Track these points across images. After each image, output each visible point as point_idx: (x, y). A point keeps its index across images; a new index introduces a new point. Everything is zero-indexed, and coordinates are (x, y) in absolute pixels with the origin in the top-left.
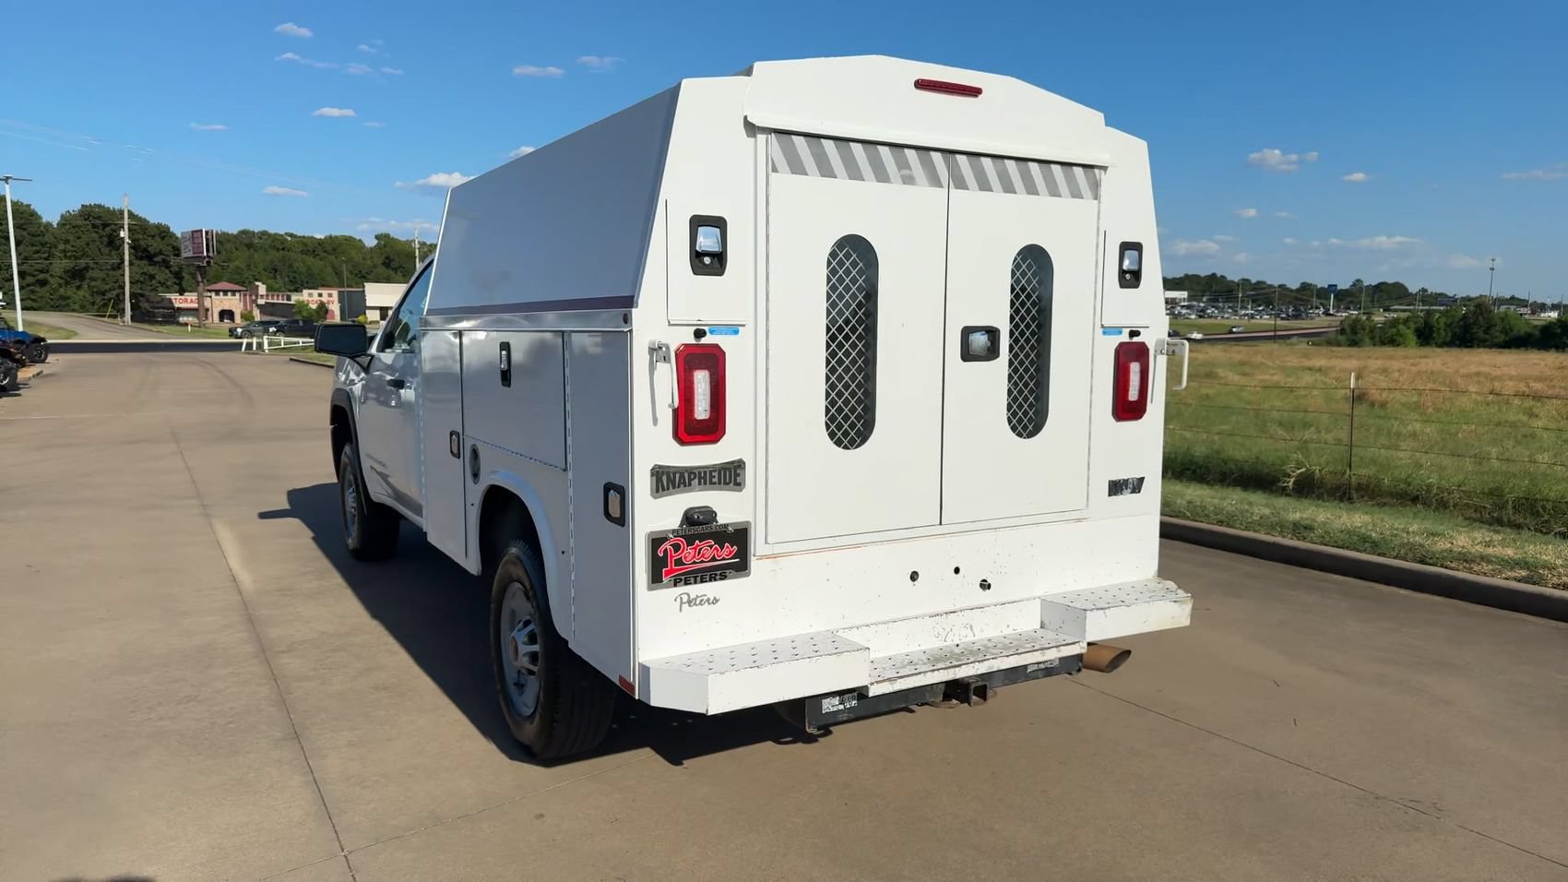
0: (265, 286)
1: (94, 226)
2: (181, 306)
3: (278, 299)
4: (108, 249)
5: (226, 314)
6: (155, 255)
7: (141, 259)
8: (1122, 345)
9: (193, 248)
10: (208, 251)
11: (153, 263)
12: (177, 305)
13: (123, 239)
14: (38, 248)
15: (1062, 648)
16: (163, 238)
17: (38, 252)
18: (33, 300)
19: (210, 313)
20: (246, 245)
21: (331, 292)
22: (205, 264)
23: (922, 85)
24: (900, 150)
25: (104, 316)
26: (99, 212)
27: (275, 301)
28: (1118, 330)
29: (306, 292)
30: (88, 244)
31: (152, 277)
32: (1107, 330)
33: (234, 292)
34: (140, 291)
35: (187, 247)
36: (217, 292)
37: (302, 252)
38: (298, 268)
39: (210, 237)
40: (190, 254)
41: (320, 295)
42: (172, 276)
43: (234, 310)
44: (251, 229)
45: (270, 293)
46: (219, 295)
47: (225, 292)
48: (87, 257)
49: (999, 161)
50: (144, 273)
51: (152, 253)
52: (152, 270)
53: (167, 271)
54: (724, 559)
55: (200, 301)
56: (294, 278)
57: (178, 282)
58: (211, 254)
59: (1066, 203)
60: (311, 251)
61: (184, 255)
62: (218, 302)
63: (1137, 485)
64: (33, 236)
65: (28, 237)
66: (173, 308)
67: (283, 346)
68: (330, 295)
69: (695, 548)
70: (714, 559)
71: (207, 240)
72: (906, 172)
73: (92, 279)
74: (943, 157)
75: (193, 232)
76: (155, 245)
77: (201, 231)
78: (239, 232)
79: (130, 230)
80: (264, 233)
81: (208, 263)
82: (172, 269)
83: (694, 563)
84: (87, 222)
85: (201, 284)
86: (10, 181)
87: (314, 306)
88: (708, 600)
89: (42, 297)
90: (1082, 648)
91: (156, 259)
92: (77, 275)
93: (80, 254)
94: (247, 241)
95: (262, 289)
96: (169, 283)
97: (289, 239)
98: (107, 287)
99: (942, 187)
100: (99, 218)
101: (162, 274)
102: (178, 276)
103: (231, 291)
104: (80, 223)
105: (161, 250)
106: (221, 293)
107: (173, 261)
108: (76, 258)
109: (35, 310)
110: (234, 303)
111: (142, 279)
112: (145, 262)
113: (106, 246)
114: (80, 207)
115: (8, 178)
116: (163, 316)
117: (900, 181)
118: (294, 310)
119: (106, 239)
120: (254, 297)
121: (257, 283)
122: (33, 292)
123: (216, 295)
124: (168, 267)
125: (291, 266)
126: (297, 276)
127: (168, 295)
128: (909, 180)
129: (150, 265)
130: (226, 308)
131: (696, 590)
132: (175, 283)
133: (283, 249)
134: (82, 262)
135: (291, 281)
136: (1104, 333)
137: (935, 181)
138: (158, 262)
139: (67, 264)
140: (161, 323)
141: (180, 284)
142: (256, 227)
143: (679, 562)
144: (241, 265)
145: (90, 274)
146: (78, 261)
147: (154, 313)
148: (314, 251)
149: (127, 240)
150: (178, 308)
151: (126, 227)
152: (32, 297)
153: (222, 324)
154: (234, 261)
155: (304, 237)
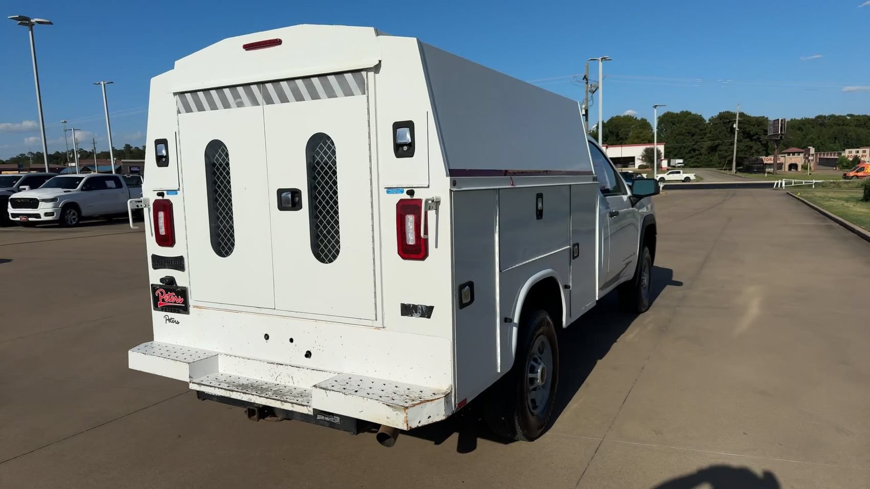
0: (814, 149)
1: (724, 123)
2: (767, 162)
3: (827, 156)
4: (730, 134)
5: (793, 166)
6: (754, 135)
7: (747, 138)
8: (401, 201)
9: (774, 130)
10: (781, 131)
11: (752, 140)
12: (765, 162)
13: (735, 128)
14: (702, 136)
15: (294, 405)
16: (759, 126)
17: (702, 138)
18: (698, 163)
19: (783, 166)
20: (820, 124)
21: (864, 149)
22: (779, 139)
23: (248, 47)
24: (234, 88)
25: (722, 169)
26: (727, 115)
27: (833, 157)
28: (398, 190)
29: (847, 151)
30: (720, 133)
31: (751, 148)
32: (390, 190)
33: (799, 153)
34: (744, 156)
35: (771, 129)
36: (789, 154)
37: (856, 126)
38: (851, 136)
39: (783, 122)
40: (772, 134)
41: (858, 152)
42: (761, 146)
43: (798, 163)
44: (824, 115)
45: (819, 153)
46: (790, 155)
47: (794, 154)
48: (719, 139)
49: (292, 82)
50: (747, 146)
51: (752, 134)
52: (751, 144)
53: (759, 143)
54: (179, 303)
55: (775, 160)
56: (848, 142)
57: (765, 149)
58: (783, 132)
59: (342, 101)
60: (863, 124)
61: (769, 134)
62: (788, 159)
63: (427, 312)
64: (701, 130)
65: (698, 131)
66: (763, 164)
67: (793, 185)
68: (864, 152)
69: (169, 295)
70: (175, 303)
71: (782, 124)
72: (239, 100)
73: (720, 151)
74: (258, 86)
75: (774, 121)
76: (753, 130)
77: (779, 120)
78: (816, 117)
79: (739, 123)
80: (832, 116)
81: (781, 137)
82: (763, 142)
83: (169, 302)
84: (721, 121)
85: (776, 150)
86: (657, 107)
87: (851, 159)
88: (175, 321)
89: (702, 161)
90: (309, 411)
91: (754, 138)
92: (713, 149)
93: (715, 138)
94: (821, 122)
95: (812, 150)
96: (760, 150)
97: (848, 118)
98: (727, 154)
99: (259, 105)
100: (727, 118)
101: (756, 146)
102: (766, 146)
103: (797, 153)
104: (717, 122)
105: (757, 132)
106: (791, 154)
107: (763, 138)
108: (714, 140)
109: (698, 167)
110: (799, 159)
111: (745, 149)
112: (748, 140)
113: (729, 133)
114: (718, 114)
115: (656, 106)
116: (758, 168)
117: (236, 106)
118: (837, 162)
119: (729, 130)
120: (807, 156)
121: (809, 147)
122: (698, 158)
123: (788, 155)
124: (760, 142)
125: (846, 135)
126: (850, 140)
127: (761, 157)
128: (240, 105)
129: (751, 141)
130: (793, 162)
131: (171, 315)
132: (763, 150)
133: (844, 125)
134: (717, 142)
135: (845, 144)
136: (388, 192)
137: (255, 102)
138: (755, 139)
139: (709, 143)
140: (755, 172)
141: (766, 151)
142: (826, 113)
143: (163, 300)
144: (814, 137)
145: (720, 147)
146: (715, 142)
147: (752, 167)
148: (865, 124)
149: (737, 129)
150: (766, 164)
151: (737, 122)
152: (698, 161)
153: (790, 172)
154: (810, 135)
155: (859, 116)
